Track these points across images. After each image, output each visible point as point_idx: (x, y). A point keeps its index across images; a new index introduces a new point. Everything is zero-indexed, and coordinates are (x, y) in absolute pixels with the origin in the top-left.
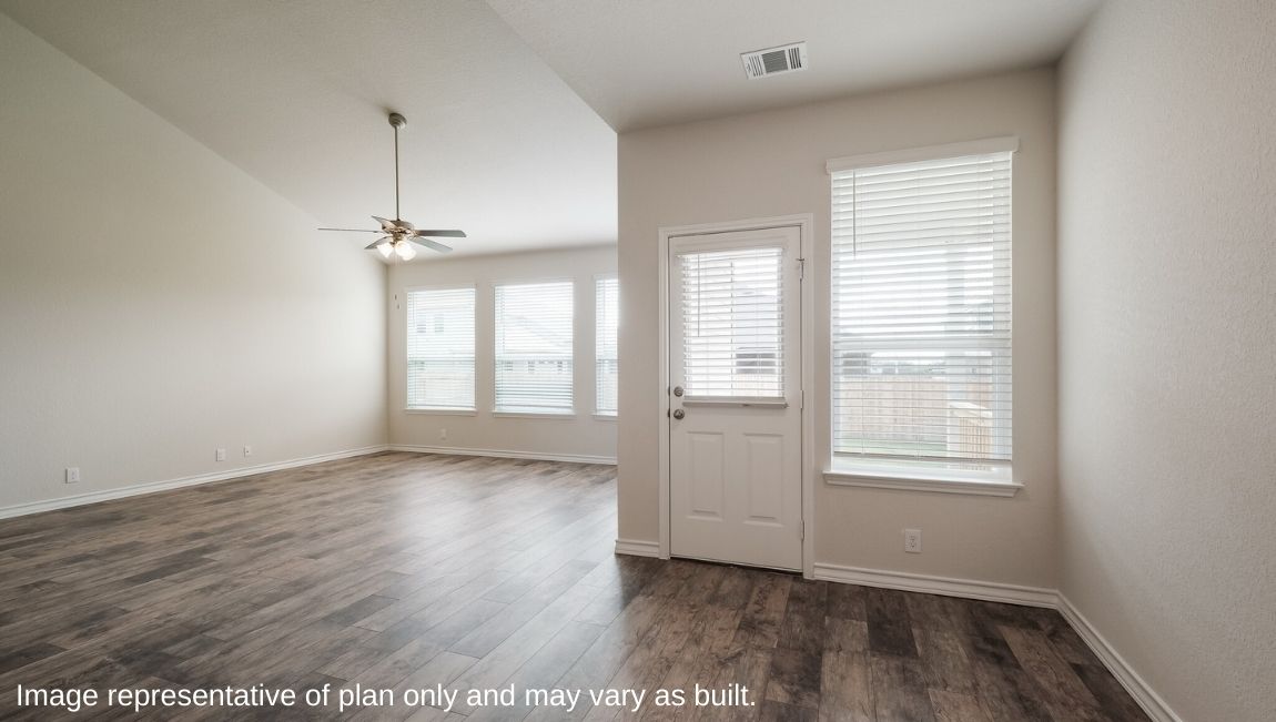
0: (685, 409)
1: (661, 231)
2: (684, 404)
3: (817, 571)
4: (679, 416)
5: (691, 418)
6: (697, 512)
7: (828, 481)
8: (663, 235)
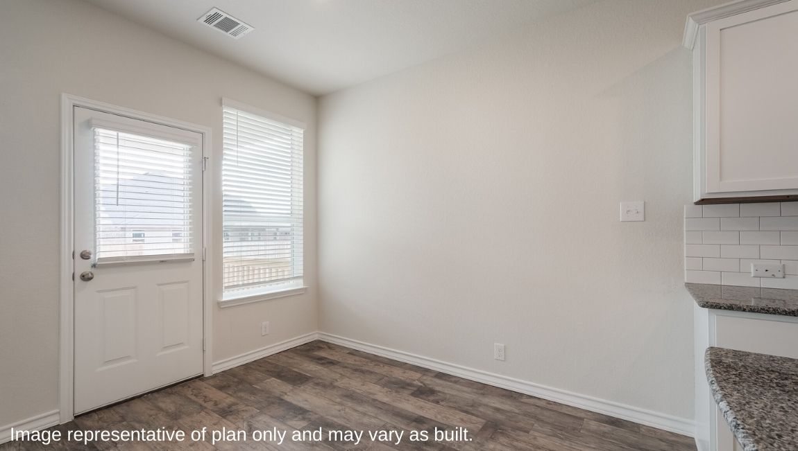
0: (93, 270)
1: (64, 97)
2: (94, 266)
3: (214, 368)
4: (86, 278)
5: (100, 278)
6: (107, 362)
7: (222, 306)
8: (67, 101)
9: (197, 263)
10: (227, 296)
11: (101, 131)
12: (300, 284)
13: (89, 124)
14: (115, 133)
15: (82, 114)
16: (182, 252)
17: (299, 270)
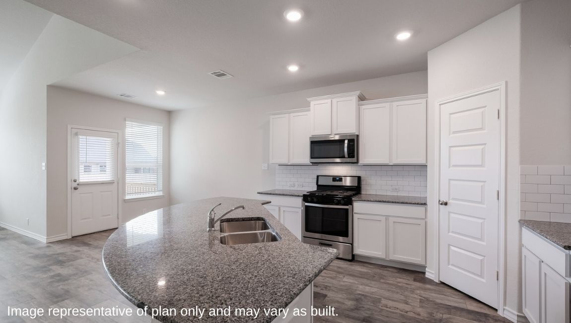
0: (78, 186)
1: (68, 125)
2: (78, 184)
4: (75, 189)
5: (80, 189)
6: (83, 219)
7: (125, 201)
8: (69, 127)
9: (116, 184)
10: (128, 197)
11: (80, 137)
12: (161, 194)
13: (76, 134)
14: (85, 137)
15: (74, 131)
16: (109, 180)
17: (161, 187)
